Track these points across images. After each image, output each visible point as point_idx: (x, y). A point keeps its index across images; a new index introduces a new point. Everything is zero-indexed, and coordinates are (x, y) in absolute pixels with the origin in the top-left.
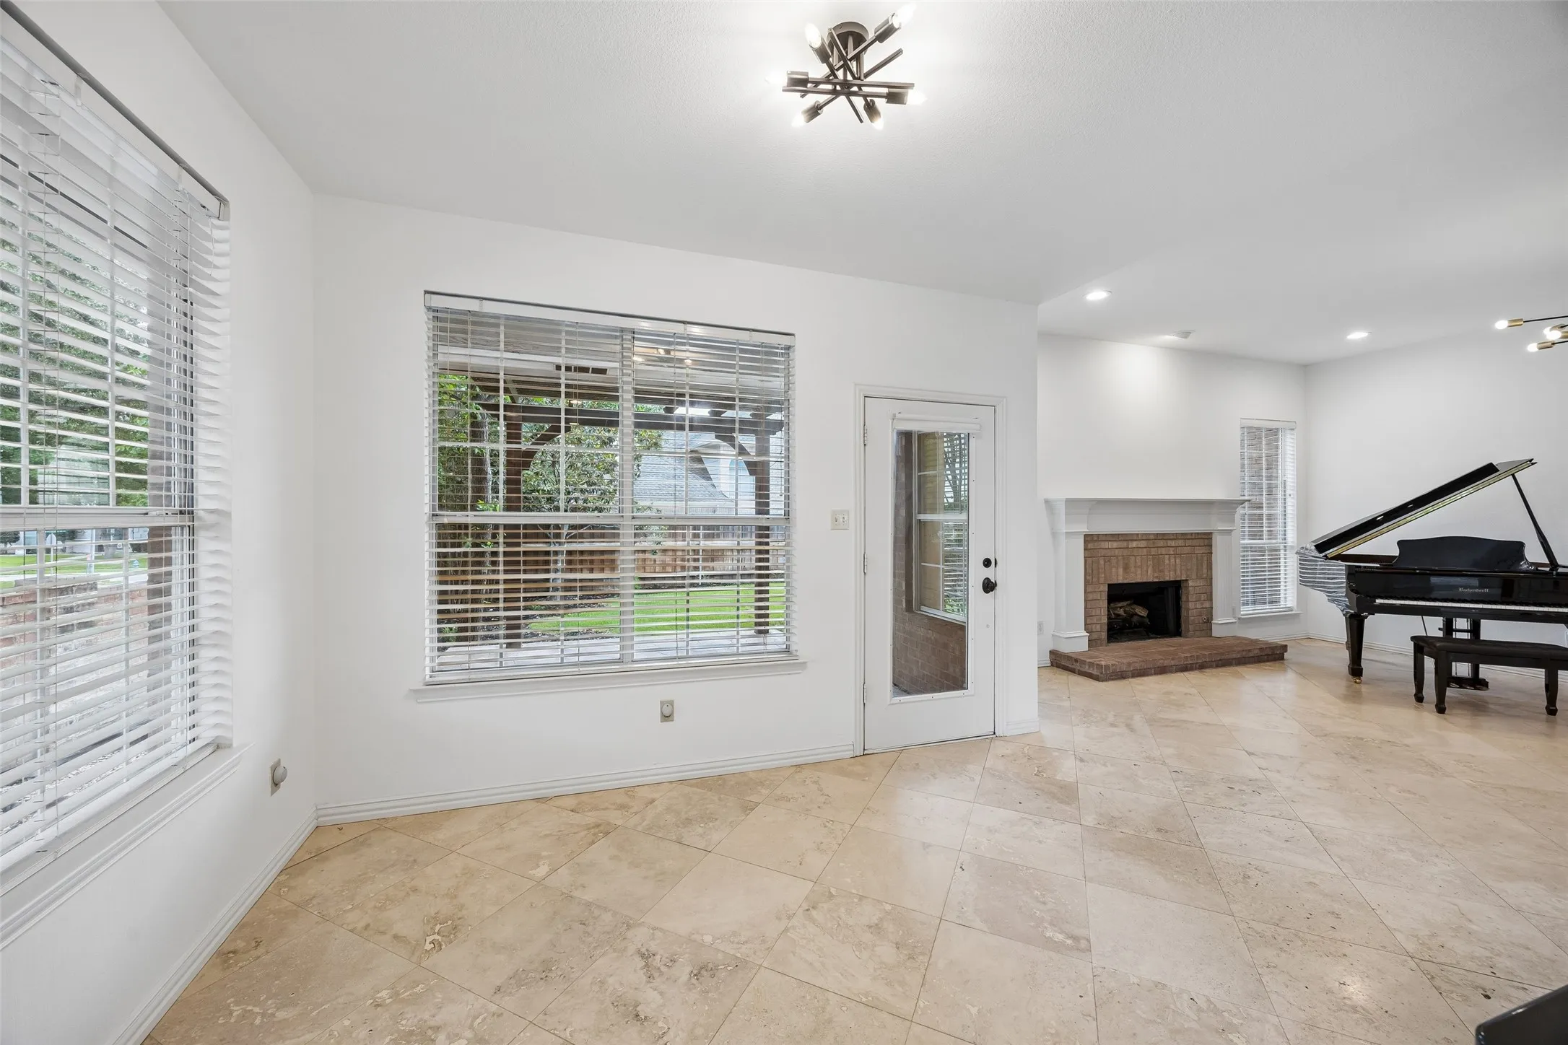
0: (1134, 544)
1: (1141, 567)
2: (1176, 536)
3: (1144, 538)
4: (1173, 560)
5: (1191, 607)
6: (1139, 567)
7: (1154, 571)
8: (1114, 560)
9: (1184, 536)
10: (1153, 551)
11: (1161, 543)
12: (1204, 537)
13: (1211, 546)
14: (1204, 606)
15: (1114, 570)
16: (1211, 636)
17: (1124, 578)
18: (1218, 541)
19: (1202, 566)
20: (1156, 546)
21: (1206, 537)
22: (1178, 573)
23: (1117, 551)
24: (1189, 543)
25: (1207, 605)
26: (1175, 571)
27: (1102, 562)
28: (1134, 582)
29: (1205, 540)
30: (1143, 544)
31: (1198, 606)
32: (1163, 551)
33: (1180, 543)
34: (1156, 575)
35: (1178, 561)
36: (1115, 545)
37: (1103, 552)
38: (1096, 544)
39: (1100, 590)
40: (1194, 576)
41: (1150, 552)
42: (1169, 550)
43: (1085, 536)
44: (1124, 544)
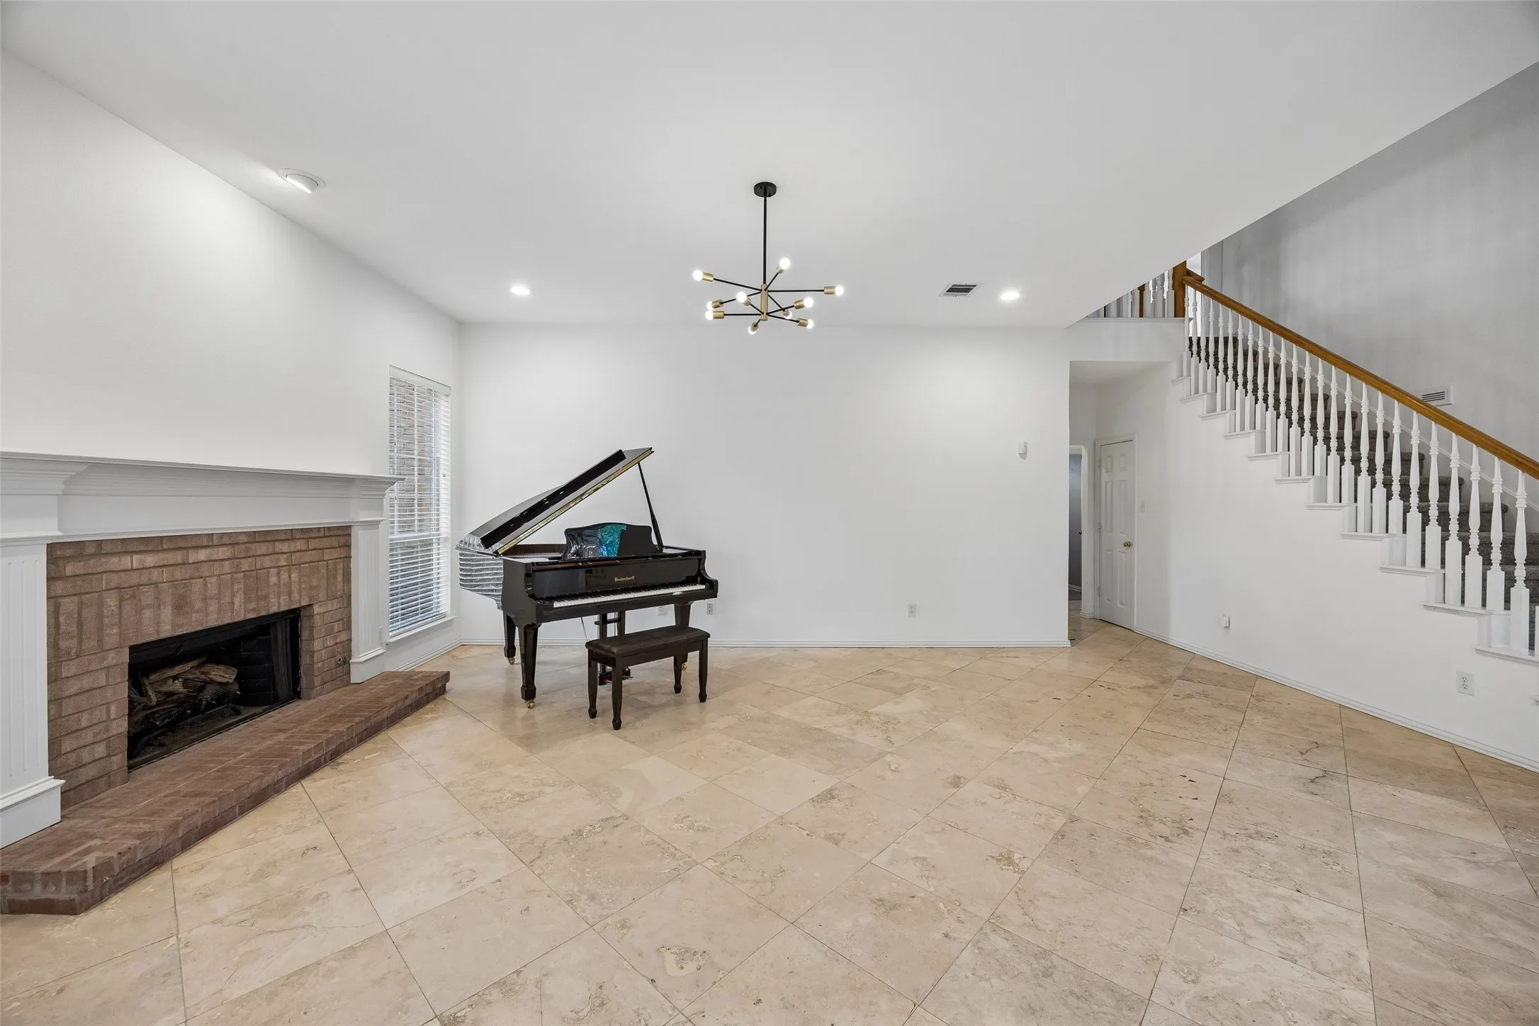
0: (202, 555)
1: (219, 597)
2: (291, 535)
3: (226, 540)
4: (285, 576)
5: (317, 647)
6: (212, 598)
7: (247, 600)
8: (148, 596)
9: (305, 534)
10: (245, 565)
11: (262, 548)
12: (338, 533)
13: (349, 546)
14: (338, 640)
15: (147, 614)
16: (349, 683)
17: (174, 626)
18: (360, 539)
19: (335, 578)
20: (251, 554)
21: (342, 533)
22: (296, 596)
23: (155, 573)
24: (313, 544)
25: (343, 637)
26: (290, 594)
27: (111, 601)
28: (200, 628)
29: (341, 537)
30: (222, 553)
31: (330, 642)
32: (267, 562)
33: (299, 545)
34: (252, 606)
35: (294, 576)
36: (150, 560)
37: (115, 580)
38: (92, 562)
39: (105, 664)
40: (322, 596)
41: (238, 566)
42: (278, 560)
43: (52, 548)
44: (178, 557)
